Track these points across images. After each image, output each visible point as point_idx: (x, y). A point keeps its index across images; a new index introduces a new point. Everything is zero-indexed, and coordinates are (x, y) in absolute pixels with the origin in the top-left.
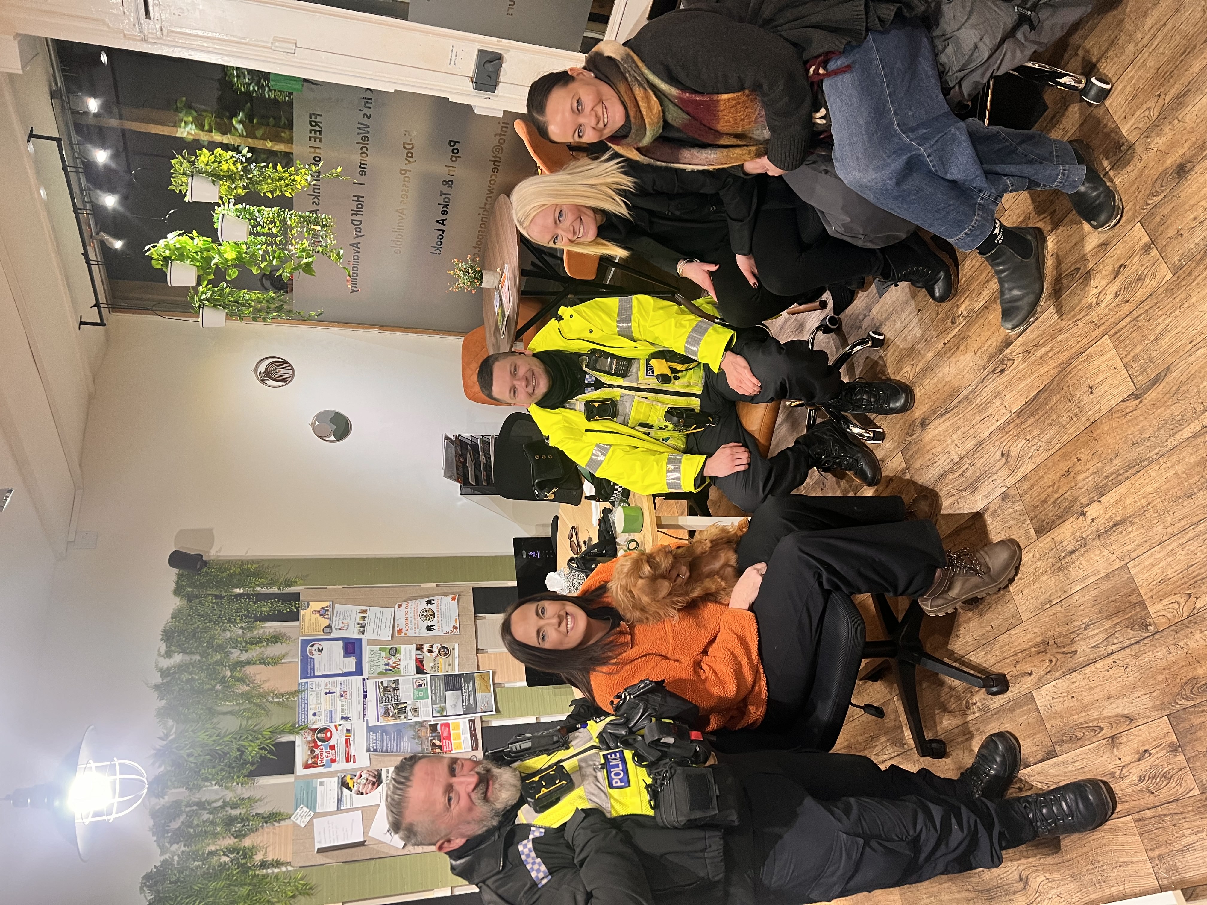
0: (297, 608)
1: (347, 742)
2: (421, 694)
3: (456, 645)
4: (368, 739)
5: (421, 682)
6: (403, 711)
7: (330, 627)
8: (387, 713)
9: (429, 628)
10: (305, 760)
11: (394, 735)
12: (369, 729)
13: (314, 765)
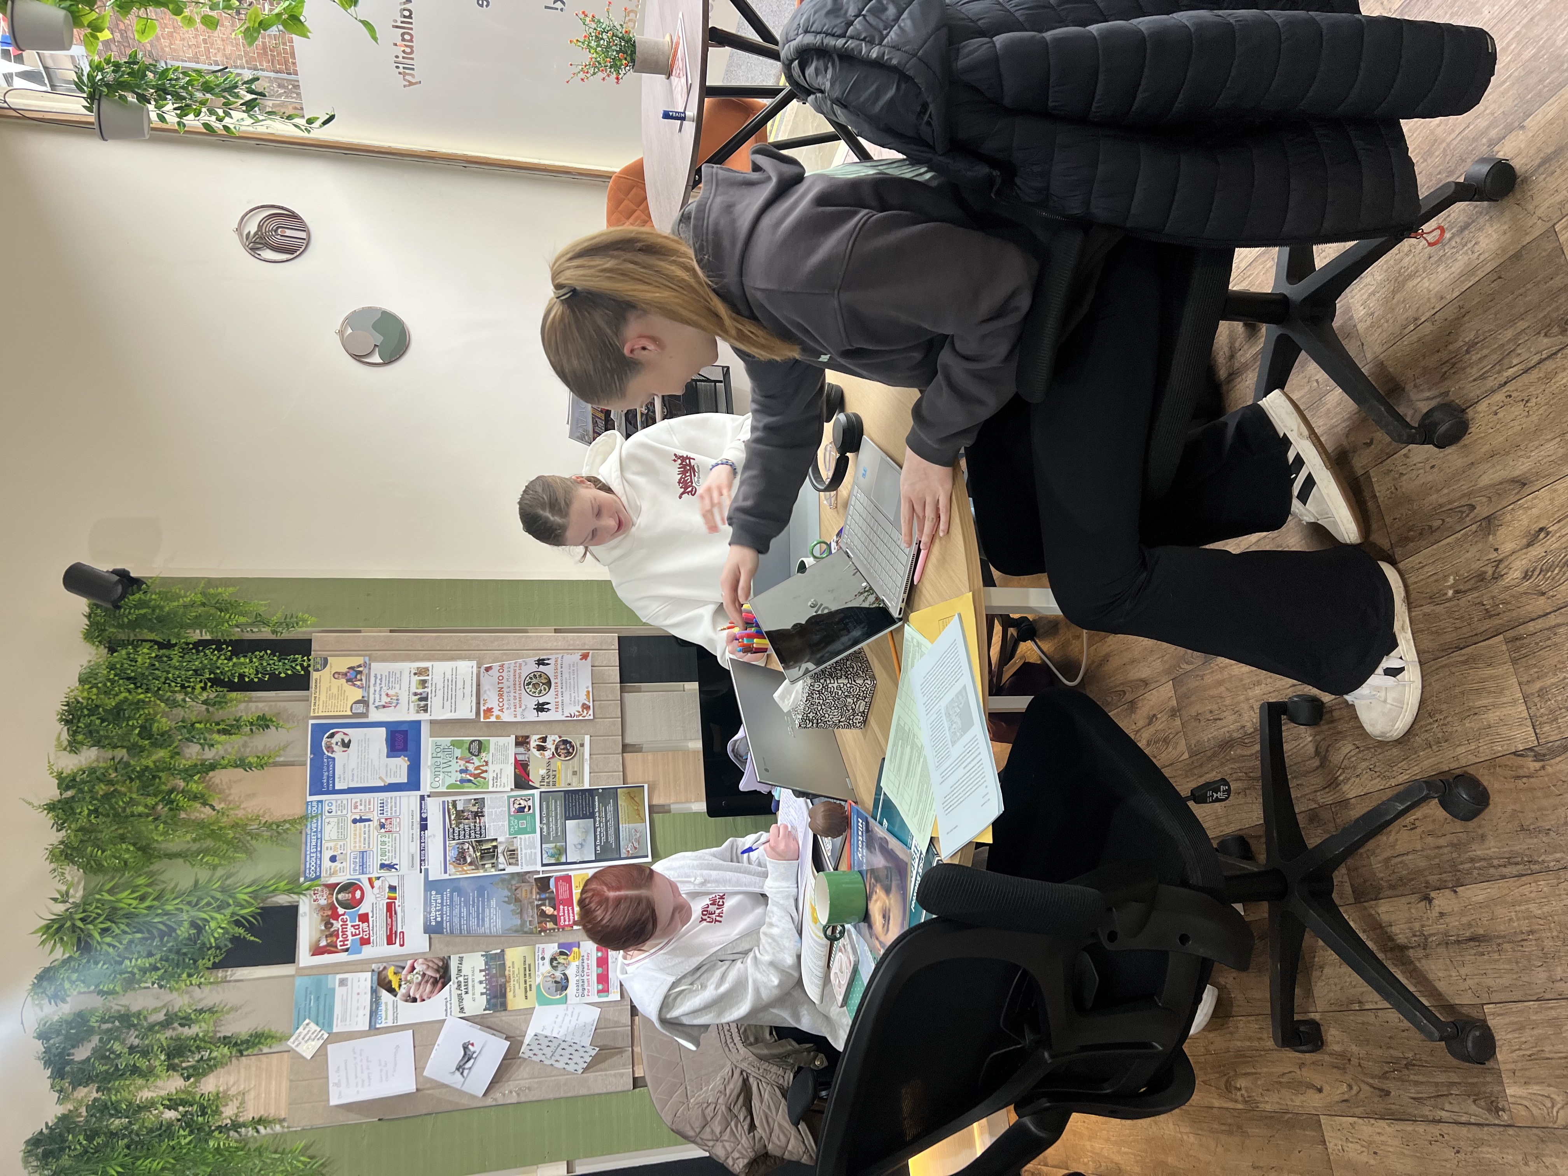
0: (306, 669)
1: (390, 908)
2: (523, 824)
3: (587, 738)
4: (427, 903)
5: (523, 803)
6: (490, 854)
7: (364, 702)
8: (461, 858)
9: (541, 708)
10: (314, 939)
11: (473, 895)
12: (430, 885)
13: (330, 949)
